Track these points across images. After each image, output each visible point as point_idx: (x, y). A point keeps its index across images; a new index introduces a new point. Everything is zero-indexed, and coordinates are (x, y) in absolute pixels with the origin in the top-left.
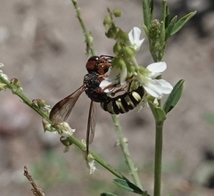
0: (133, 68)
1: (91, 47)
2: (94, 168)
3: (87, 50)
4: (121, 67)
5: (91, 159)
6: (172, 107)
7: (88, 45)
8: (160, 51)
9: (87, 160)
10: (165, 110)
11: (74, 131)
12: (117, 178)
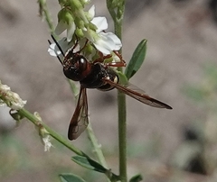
0: (82, 22)
1: (44, 8)
2: (50, 145)
3: (40, 12)
4: (67, 21)
5: (46, 134)
6: (134, 72)
7: (41, 6)
8: (119, 8)
9: (41, 136)
10: (127, 75)
11: (25, 102)
12: (76, 155)
